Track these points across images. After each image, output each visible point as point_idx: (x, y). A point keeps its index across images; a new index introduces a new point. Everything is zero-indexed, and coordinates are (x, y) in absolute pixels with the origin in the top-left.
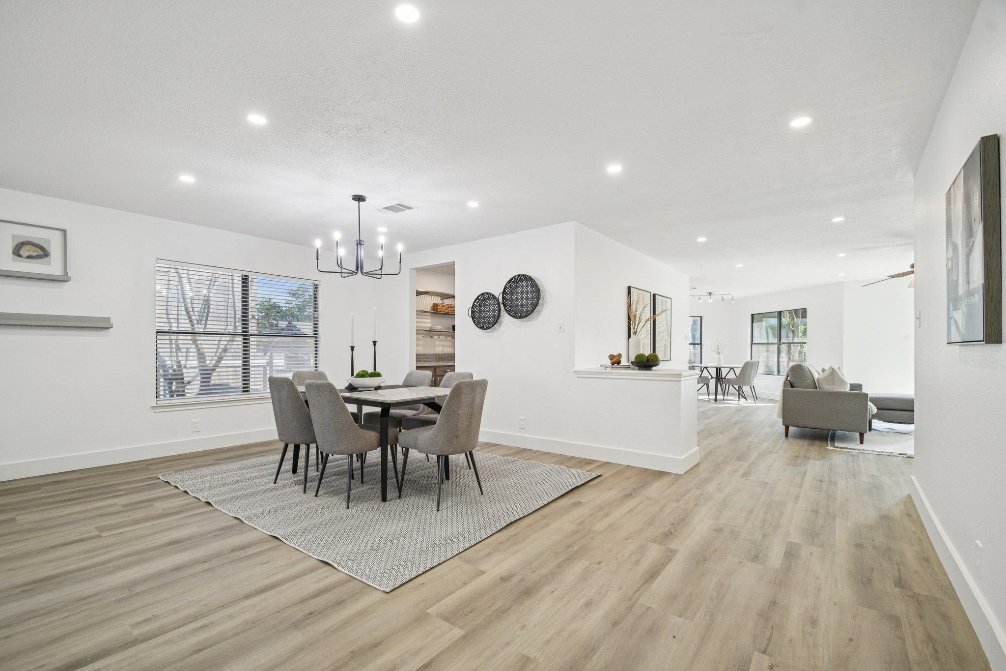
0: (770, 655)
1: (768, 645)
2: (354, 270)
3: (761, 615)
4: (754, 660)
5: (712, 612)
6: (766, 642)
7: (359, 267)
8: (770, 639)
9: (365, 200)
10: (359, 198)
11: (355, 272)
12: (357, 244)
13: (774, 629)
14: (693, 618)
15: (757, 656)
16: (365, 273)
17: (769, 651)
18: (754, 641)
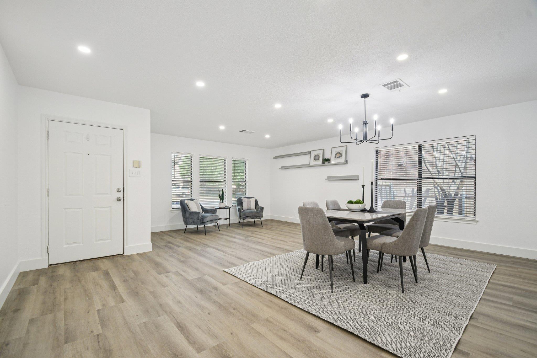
0: (95, 336)
1: (98, 339)
2: (362, 140)
3: (110, 350)
4: (101, 329)
5: (134, 334)
6: (100, 339)
7: (365, 137)
8: (99, 342)
9: (368, 96)
10: (365, 96)
11: (362, 141)
12: (364, 124)
13: (99, 349)
14: (138, 326)
15: (101, 331)
16: (368, 140)
17: (96, 337)
18: (105, 336)
